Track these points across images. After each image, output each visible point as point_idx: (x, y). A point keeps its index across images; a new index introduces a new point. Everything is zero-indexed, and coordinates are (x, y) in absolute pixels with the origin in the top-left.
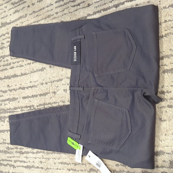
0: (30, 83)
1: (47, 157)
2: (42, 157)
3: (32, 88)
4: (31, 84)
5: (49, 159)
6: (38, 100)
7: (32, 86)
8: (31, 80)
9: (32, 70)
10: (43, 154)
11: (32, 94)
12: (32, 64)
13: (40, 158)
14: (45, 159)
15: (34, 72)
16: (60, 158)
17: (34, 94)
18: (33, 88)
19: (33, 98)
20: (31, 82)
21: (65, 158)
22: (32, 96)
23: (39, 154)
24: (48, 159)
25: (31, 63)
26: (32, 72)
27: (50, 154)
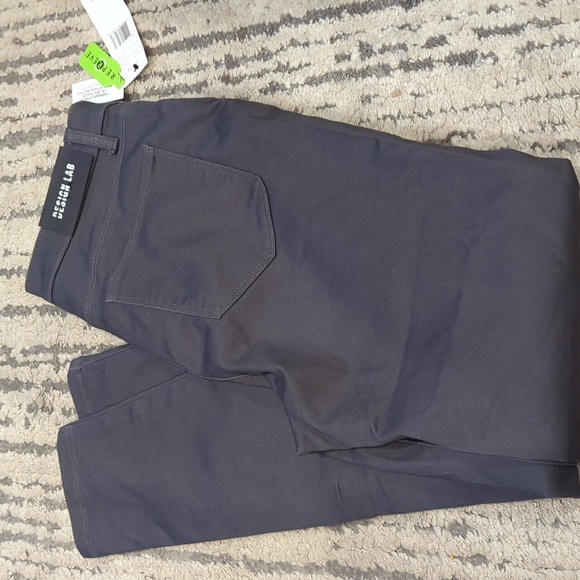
0: (5, 255)
1: (44, 560)
2: (24, 556)
3: (9, 277)
4: (7, 259)
5: (52, 568)
6: (32, 328)
7: (12, 271)
8: (8, 247)
9: (17, 206)
10: (29, 547)
11: (8, 302)
12: (19, 182)
13: (14, 562)
14: (37, 565)
15: (26, 216)
16: (103, 570)
17: (16, 304)
18: (14, 276)
19: (8, 318)
20: (7, 253)
21: (125, 572)
22: (6, 309)
23: (11, 543)
24: (47, 569)
25: (14, 178)
26: (17, 215)
27: (62, 550)
